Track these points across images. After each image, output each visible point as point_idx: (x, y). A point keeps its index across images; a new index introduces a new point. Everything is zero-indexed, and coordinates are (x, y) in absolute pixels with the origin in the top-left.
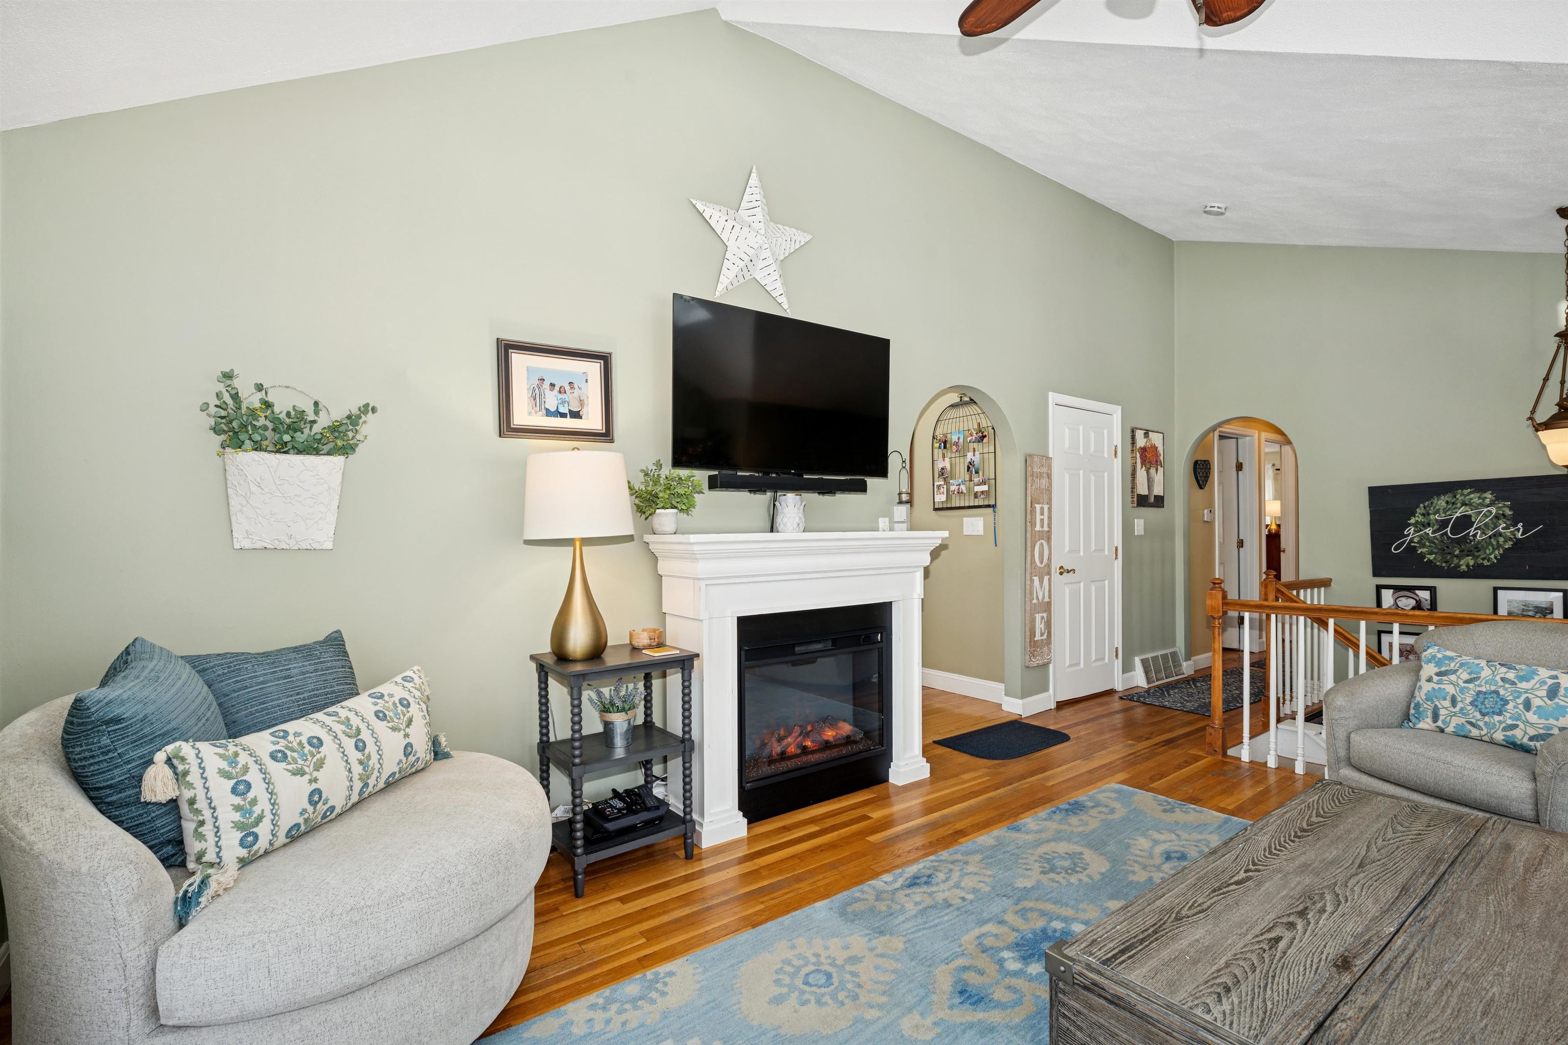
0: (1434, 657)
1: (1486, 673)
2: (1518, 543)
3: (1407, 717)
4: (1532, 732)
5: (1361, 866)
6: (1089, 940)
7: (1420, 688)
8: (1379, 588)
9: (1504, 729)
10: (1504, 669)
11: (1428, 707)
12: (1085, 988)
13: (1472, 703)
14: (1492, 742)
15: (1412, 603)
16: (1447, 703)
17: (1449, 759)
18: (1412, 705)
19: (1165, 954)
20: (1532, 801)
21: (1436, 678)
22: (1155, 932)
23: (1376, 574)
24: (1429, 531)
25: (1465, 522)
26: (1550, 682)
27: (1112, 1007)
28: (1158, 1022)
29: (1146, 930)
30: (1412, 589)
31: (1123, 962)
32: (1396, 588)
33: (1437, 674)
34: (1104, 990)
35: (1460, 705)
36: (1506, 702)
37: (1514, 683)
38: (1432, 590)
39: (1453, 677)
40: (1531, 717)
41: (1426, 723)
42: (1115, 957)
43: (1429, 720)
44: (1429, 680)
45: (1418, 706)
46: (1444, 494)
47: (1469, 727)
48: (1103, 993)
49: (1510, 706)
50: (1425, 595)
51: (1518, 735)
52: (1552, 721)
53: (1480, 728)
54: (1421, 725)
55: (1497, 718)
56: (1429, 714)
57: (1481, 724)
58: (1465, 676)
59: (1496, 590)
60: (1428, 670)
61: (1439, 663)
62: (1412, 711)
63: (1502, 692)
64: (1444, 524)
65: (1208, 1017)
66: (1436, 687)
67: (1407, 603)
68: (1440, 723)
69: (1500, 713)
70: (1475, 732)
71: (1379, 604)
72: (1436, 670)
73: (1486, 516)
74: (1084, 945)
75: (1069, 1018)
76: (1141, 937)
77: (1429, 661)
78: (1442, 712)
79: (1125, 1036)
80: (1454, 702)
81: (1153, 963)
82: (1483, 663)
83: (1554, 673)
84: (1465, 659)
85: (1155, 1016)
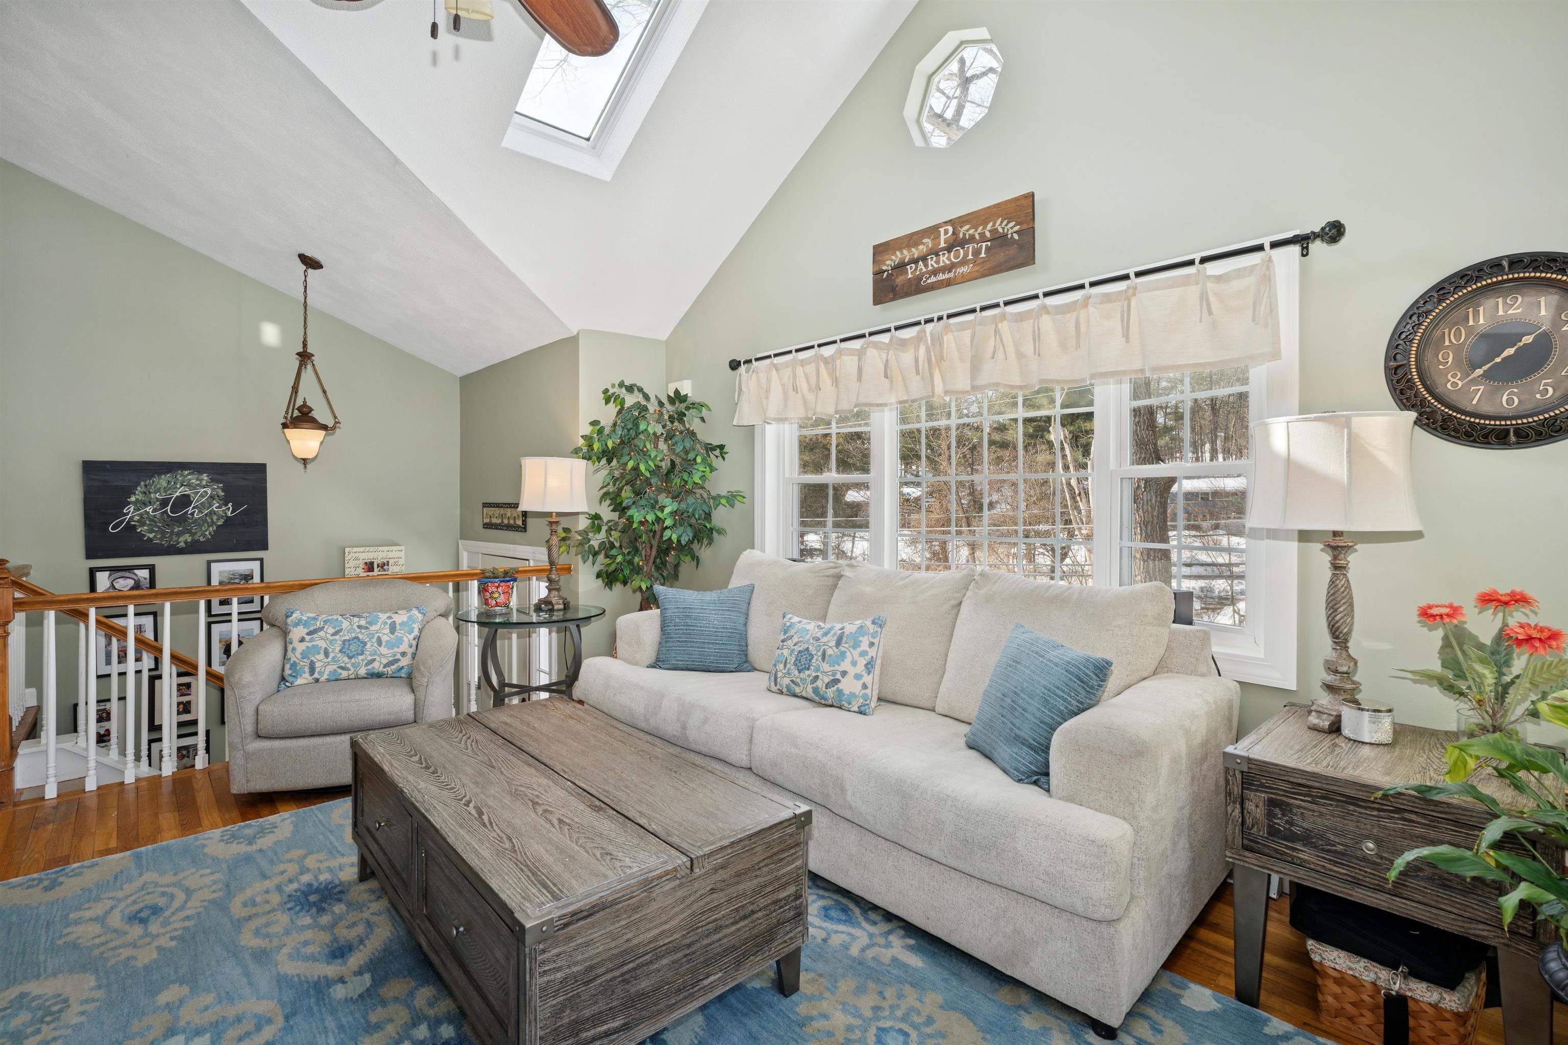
0: (300, 620)
1: (345, 624)
2: (228, 519)
3: (283, 679)
4: (385, 661)
5: (493, 767)
6: (522, 900)
7: (294, 649)
8: (92, 572)
9: (367, 665)
10: (356, 619)
11: (305, 664)
12: (566, 925)
13: (341, 651)
14: (357, 678)
15: (131, 583)
16: (321, 656)
17: (357, 697)
18: (287, 666)
19: (558, 868)
20: (413, 707)
21: (308, 638)
22: (527, 866)
23: (91, 553)
24: (149, 509)
25: (184, 501)
26: (389, 621)
27: (589, 920)
28: (623, 896)
29: (522, 870)
30: (130, 569)
31: (559, 889)
32: (113, 570)
33: (308, 634)
34: (582, 911)
35: (332, 655)
36: (365, 644)
37: (367, 628)
38: (152, 569)
39: (322, 634)
40: (383, 650)
41: (303, 679)
42: (552, 893)
43: (307, 675)
44: (302, 640)
45: (294, 665)
46: (165, 473)
47: (340, 671)
48: (581, 915)
49: (368, 646)
50: (144, 574)
51: (377, 667)
52: (396, 650)
53: (348, 669)
54: (299, 681)
55: (360, 658)
56: (307, 669)
57: (349, 666)
58: (331, 631)
59: (209, 563)
60: (297, 633)
61: (306, 624)
62: (288, 672)
63: (361, 637)
64: (164, 503)
65: (635, 870)
66: (310, 645)
67: (124, 584)
68: (316, 675)
69: (362, 654)
70: (344, 674)
71: (93, 588)
72: (306, 631)
73: (202, 496)
74: (528, 905)
75: (550, 970)
76: (530, 874)
77: (296, 625)
78: (318, 665)
79: (598, 934)
80: (327, 654)
81: (566, 876)
82: (340, 618)
83: (388, 615)
84: (324, 617)
85: (621, 894)
